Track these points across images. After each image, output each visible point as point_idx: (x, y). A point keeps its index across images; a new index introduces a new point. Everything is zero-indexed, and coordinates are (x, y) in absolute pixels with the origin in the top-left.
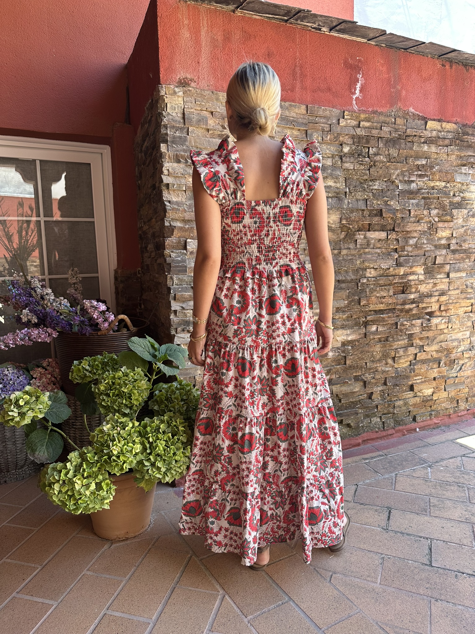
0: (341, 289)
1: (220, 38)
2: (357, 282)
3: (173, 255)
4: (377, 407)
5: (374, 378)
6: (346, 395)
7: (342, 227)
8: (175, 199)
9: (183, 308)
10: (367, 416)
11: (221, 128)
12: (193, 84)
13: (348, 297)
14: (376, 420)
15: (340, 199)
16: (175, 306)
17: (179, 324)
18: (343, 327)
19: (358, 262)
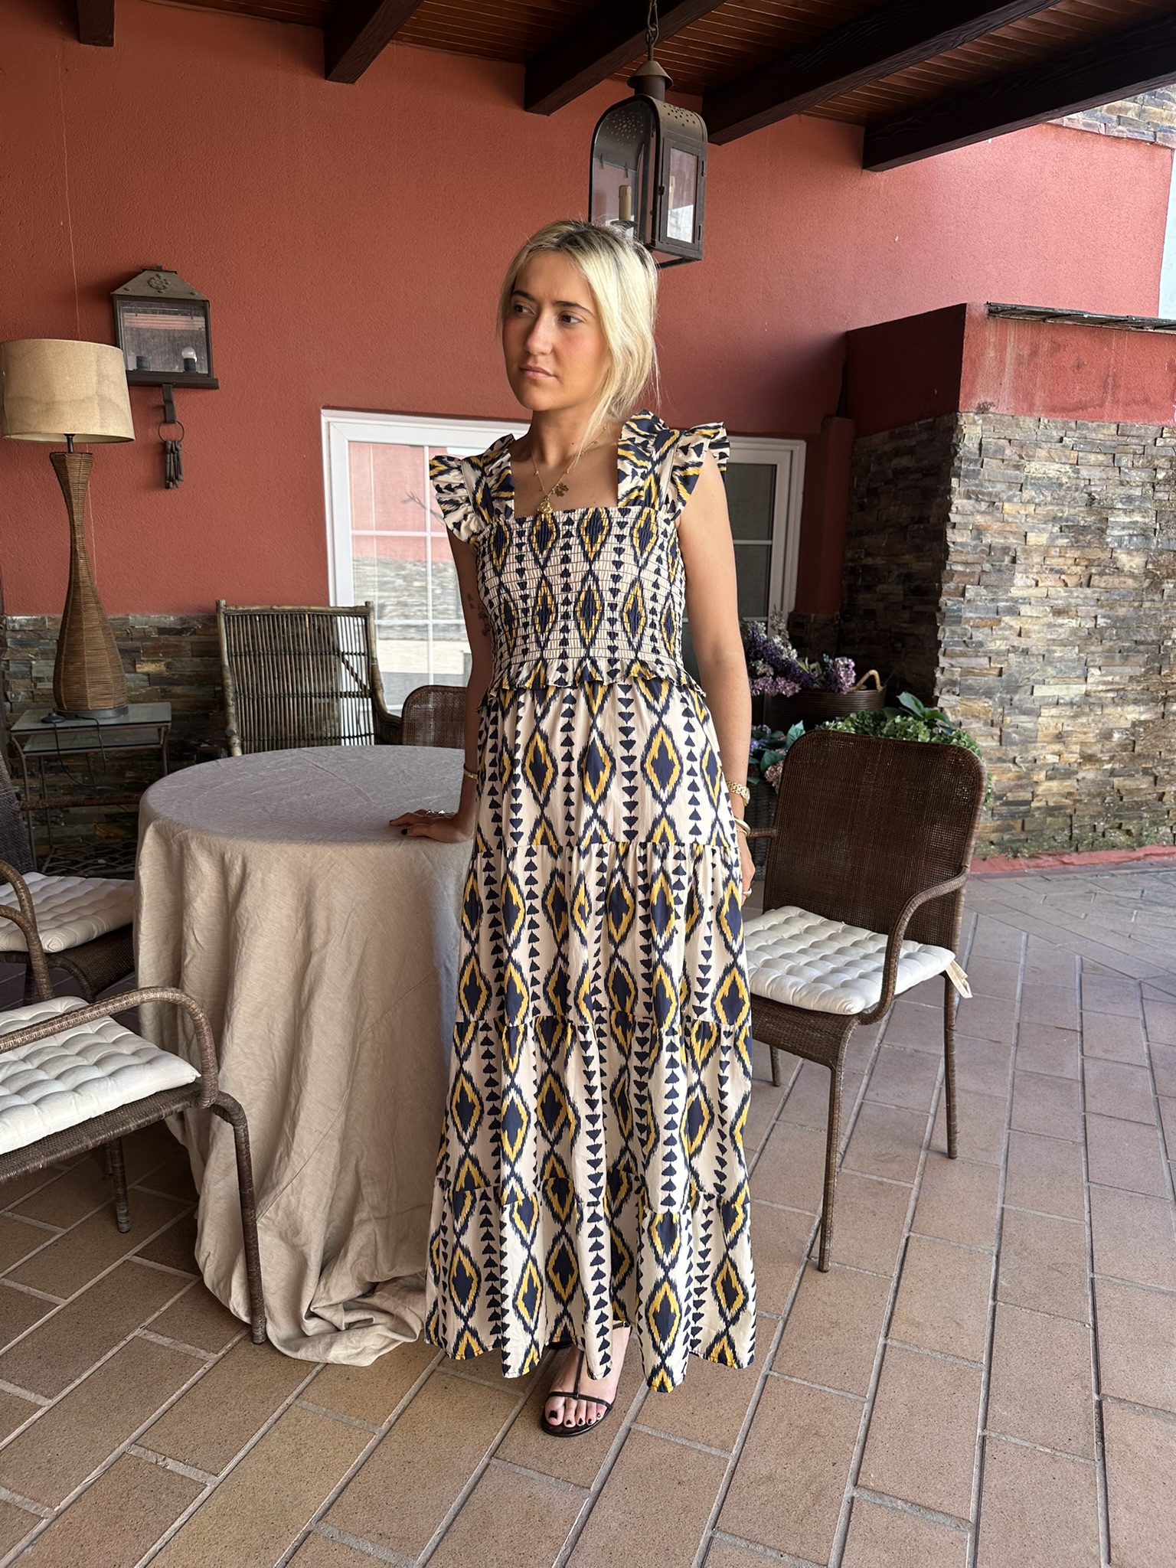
0: (1139, 652)
1: (1026, 352)
2: (1159, 644)
3: (949, 603)
4: (1168, 813)
5: (1168, 773)
6: (1130, 792)
7: (1147, 573)
8: (959, 540)
9: (952, 666)
10: (1154, 823)
11: (1018, 458)
12: (992, 409)
13: (1146, 663)
14: (1164, 830)
15: (1147, 538)
16: (943, 662)
17: (945, 684)
18: (1136, 702)
19: (1163, 618)
